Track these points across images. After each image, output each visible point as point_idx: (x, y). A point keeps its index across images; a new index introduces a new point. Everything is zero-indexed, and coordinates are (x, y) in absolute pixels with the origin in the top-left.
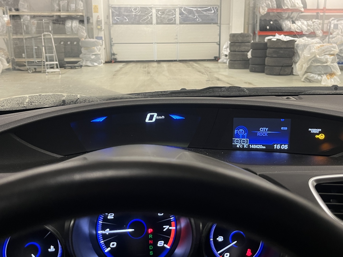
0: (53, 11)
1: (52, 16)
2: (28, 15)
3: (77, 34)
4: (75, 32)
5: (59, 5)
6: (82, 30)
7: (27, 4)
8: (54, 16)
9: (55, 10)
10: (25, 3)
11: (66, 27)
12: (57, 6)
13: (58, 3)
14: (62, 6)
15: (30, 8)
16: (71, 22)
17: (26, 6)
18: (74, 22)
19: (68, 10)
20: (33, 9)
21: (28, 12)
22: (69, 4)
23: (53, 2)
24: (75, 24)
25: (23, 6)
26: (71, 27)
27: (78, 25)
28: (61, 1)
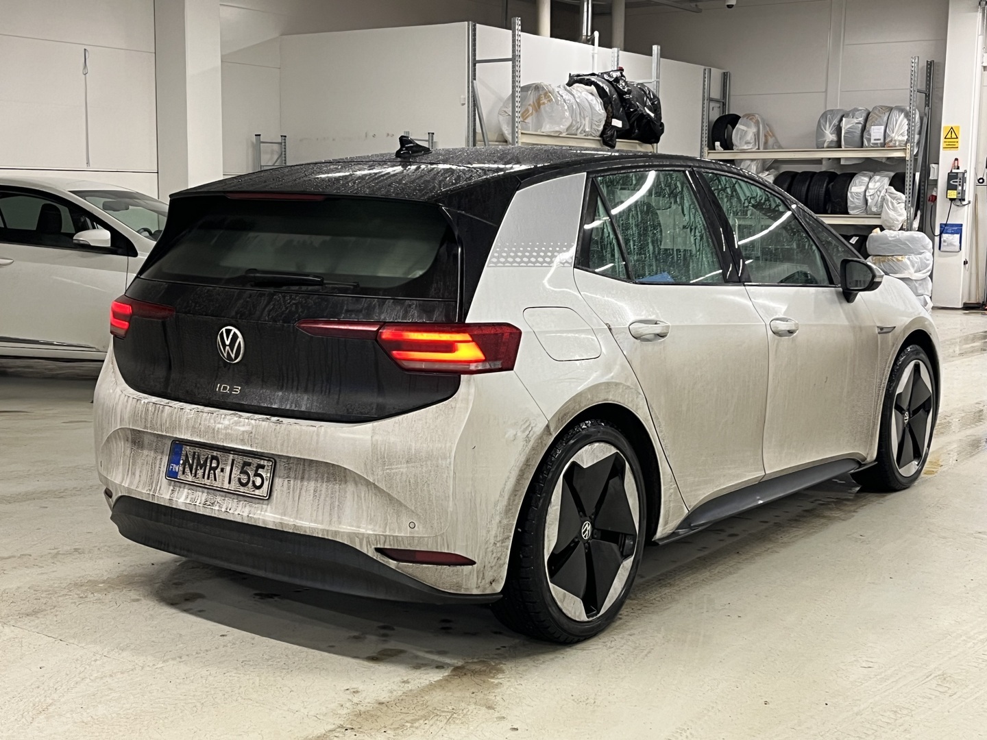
0: (820, 147)
1: (819, 161)
4: (874, 209)
5: (838, 130)
6: (894, 202)
7: (754, 130)
8: (824, 162)
9: (825, 145)
10: (748, 126)
11: (849, 194)
12: (831, 134)
13: (837, 124)
14: (845, 133)
15: (766, 139)
16: (866, 179)
17: (750, 136)
18: (877, 178)
19: (862, 142)
20: (777, 141)
21: (754, 150)
22: (867, 126)
23: (822, 121)
24: (878, 184)
25: (744, 134)
26: (863, 194)
27: (887, 186)
28: (844, 119)
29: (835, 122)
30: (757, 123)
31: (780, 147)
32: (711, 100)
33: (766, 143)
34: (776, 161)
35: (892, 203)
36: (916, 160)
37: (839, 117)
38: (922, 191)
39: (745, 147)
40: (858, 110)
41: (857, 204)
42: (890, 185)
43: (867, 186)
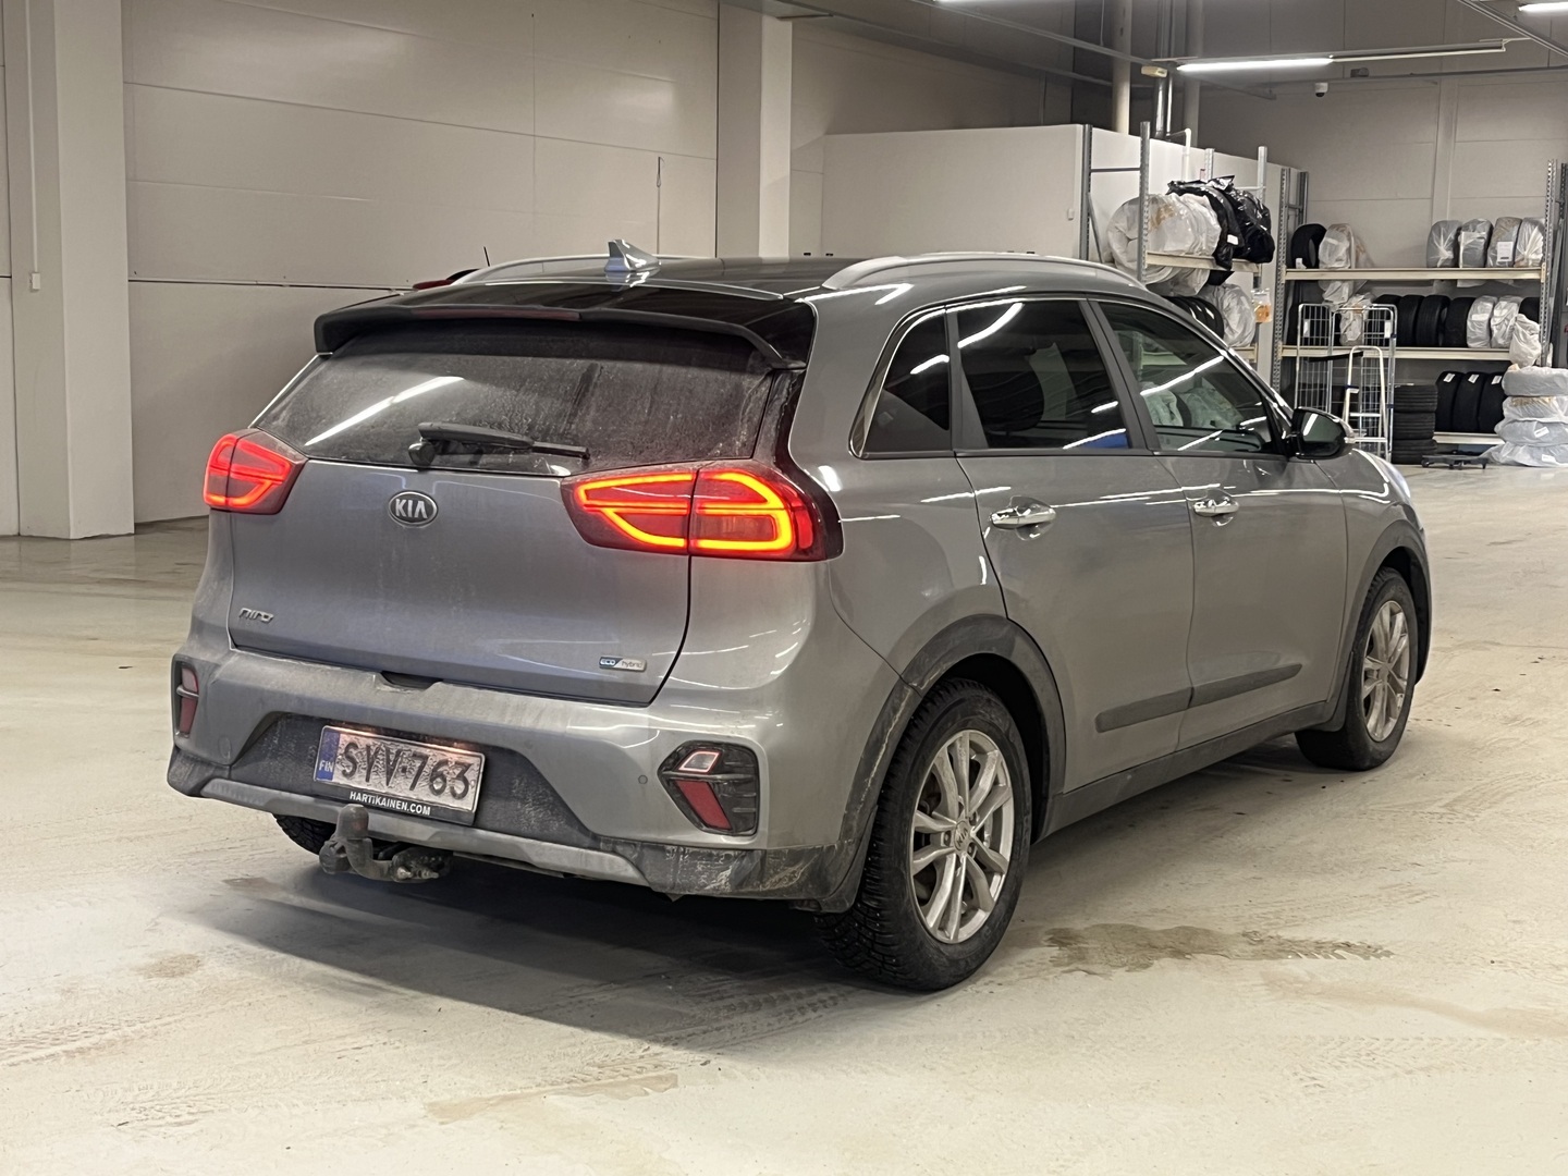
0: (1431, 266)
1: (1429, 283)
2: (1343, 281)
5: (1455, 246)
7: (1347, 245)
8: (1435, 284)
9: (1438, 263)
10: (1339, 240)
11: (1469, 323)
12: (1447, 250)
13: (1453, 238)
14: (1465, 250)
15: (1358, 257)
16: (1489, 305)
17: (1342, 252)
18: (1503, 303)
19: (1486, 261)
20: (1368, 259)
21: (1346, 268)
22: (1491, 242)
23: (1434, 234)
24: (1505, 311)
25: (1333, 250)
26: (1486, 322)
28: (1463, 233)
29: (1451, 236)
30: (1349, 236)
31: (1373, 265)
32: (1290, 207)
34: (1369, 282)
35: (1524, 335)
36: (1550, 282)
37: (1455, 230)
38: (1555, 321)
39: (1336, 265)
40: (1479, 222)
41: (1478, 335)
42: (1520, 312)
43: (1491, 314)
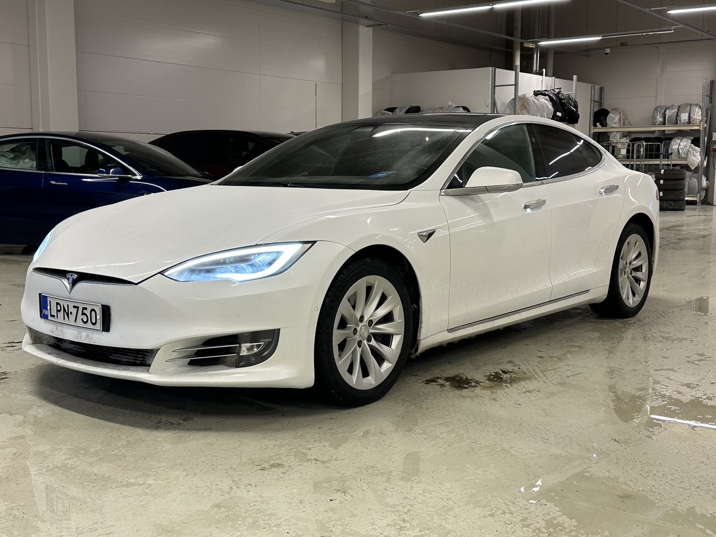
0: (654, 124)
1: (654, 132)
2: (617, 132)
3: (685, 159)
4: (683, 156)
5: (664, 116)
6: (694, 152)
7: (619, 117)
8: (656, 132)
9: (657, 123)
10: (615, 115)
11: (670, 149)
12: (661, 118)
14: (668, 117)
15: (624, 122)
16: (679, 141)
17: (616, 119)
18: (685, 140)
19: (677, 122)
20: (629, 123)
21: (618, 127)
22: (679, 113)
23: (655, 112)
24: (685, 143)
25: (613, 120)
26: (677, 149)
27: (690, 144)
28: (667, 110)
29: (663, 112)
30: (620, 113)
31: (631, 125)
32: (595, 101)
33: (624, 123)
34: (629, 132)
35: (693, 153)
36: (705, 130)
37: (664, 109)
38: (708, 147)
39: (614, 125)
40: (675, 106)
42: (691, 143)
43: (680, 145)
